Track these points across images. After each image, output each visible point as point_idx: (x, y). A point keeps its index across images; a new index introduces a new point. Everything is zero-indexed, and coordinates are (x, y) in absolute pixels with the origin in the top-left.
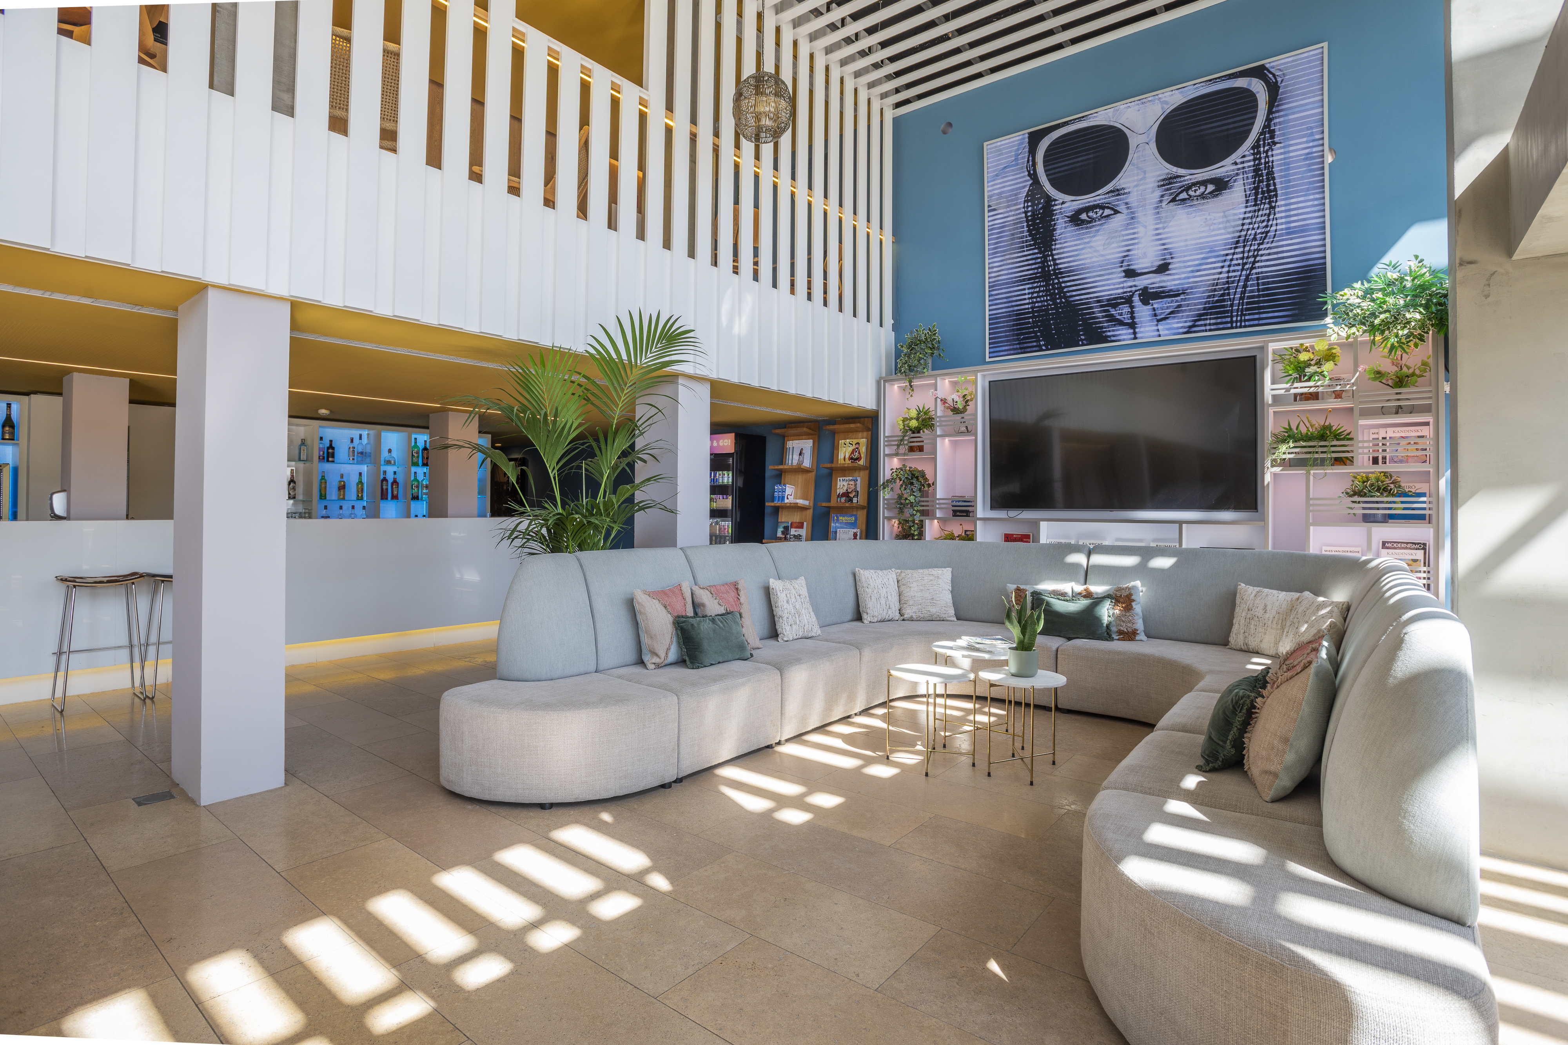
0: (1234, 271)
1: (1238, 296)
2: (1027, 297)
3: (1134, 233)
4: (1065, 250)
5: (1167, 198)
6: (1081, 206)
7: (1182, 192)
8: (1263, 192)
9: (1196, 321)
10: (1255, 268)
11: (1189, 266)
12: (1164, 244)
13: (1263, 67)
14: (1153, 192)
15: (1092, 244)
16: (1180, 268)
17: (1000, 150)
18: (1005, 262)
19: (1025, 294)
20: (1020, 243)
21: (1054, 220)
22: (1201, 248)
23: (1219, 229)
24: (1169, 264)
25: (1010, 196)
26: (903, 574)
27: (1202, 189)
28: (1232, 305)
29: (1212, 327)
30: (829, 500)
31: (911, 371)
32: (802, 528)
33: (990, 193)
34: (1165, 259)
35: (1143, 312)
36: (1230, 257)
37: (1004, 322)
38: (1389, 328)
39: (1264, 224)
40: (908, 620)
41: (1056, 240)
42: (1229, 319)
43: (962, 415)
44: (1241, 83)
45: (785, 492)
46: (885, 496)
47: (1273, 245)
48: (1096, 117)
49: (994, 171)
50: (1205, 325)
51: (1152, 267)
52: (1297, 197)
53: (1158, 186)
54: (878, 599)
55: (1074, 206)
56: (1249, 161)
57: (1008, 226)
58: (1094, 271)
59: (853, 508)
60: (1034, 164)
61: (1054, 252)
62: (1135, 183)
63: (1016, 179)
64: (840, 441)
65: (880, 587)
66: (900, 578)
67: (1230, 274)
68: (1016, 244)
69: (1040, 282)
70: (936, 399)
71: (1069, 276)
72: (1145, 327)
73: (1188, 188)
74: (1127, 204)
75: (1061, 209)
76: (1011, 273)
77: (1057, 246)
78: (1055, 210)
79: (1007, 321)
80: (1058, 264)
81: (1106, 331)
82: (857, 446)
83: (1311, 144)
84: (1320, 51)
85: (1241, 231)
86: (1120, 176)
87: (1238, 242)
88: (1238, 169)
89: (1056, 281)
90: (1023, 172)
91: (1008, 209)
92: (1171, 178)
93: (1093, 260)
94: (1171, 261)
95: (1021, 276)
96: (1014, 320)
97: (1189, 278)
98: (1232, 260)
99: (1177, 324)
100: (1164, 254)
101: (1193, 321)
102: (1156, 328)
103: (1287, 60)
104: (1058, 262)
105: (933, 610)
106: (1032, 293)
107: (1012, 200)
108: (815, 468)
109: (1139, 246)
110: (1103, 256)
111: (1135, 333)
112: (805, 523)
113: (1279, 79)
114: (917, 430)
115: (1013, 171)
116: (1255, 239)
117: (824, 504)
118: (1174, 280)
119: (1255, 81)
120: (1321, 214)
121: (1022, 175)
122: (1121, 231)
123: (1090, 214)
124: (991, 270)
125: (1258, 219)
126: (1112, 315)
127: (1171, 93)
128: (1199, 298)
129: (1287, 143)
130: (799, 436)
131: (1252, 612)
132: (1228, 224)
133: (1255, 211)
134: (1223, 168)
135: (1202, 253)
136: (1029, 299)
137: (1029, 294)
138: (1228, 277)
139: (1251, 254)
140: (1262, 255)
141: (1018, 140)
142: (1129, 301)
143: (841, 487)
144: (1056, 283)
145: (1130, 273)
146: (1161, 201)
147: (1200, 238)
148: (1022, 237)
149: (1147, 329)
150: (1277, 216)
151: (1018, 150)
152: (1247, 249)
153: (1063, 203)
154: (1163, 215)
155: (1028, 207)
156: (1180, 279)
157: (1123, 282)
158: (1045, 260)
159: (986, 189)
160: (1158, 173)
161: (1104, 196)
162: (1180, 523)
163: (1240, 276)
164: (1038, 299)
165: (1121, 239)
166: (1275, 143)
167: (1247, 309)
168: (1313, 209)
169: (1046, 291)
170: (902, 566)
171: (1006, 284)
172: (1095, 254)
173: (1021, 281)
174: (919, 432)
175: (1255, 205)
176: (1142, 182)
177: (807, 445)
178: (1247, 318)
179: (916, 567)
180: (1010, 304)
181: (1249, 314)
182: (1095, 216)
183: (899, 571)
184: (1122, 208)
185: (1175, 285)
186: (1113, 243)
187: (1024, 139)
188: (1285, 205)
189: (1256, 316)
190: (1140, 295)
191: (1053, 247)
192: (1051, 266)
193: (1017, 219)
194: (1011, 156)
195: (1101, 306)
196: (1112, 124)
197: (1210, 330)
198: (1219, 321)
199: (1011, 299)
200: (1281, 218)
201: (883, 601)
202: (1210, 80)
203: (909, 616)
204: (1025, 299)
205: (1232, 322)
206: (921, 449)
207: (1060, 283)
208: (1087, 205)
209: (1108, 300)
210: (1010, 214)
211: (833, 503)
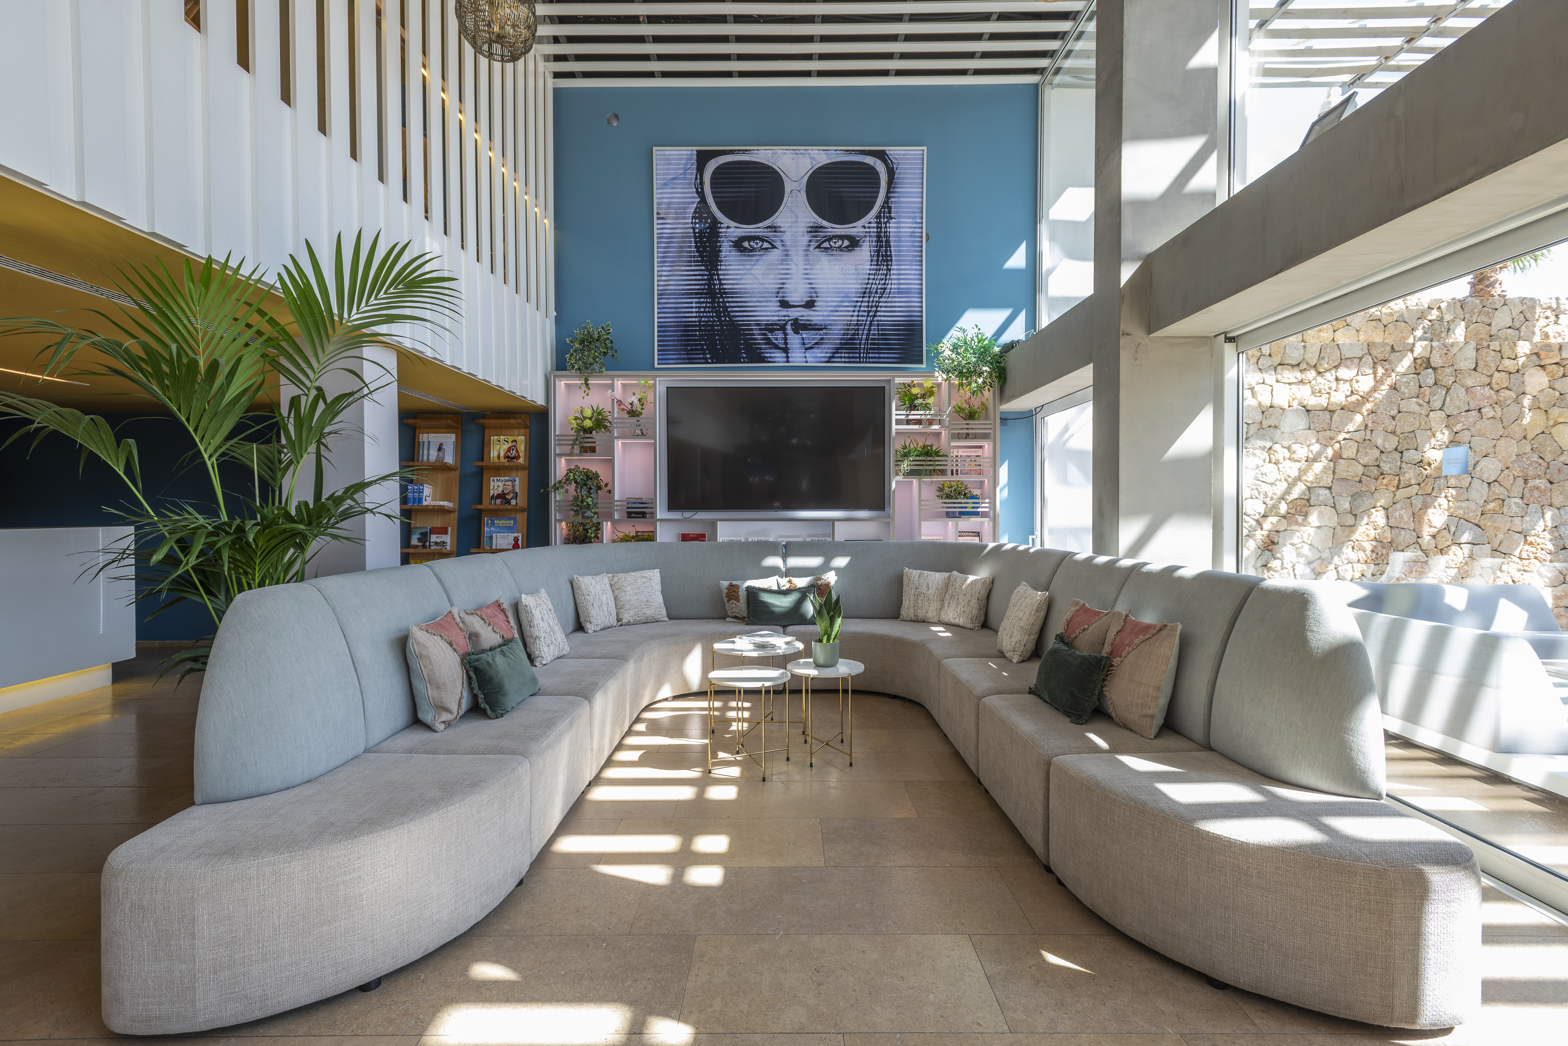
0: (862, 316)
1: (864, 337)
2: (694, 310)
3: (788, 269)
4: (730, 272)
5: (814, 244)
6: (744, 234)
7: (825, 241)
8: (883, 256)
9: (834, 353)
10: (876, 316)
11: (830, 306)
12: (811, 284)
13: (884, 152)
14: (803, 236)
15: (753, 272)
16: (823, 306)
17: (668, 159)
18: (673, 273)
19: (692, 308)
20: (688, 257)
21: (719, 242)
22: (839, 292)
23: (852, 279)
24: (815, 301)
25: (679, 208)
26: (616, 579)
27: (840, 242)
28: (860, 344)
29: (846, 360)
30: (481, 503)
31: (586, 368)
32: (447, 533)
33: (659, 201)
34: (811, 297)
35: (794, 340)
36: (859, 304)
37: (672, 331)
38: (971, 376)
39: (883, 282)
40: (625, 625)
41: (721, 261)
42: (858, 355)
43: (638, 418)
44: (869, 160)
45: (423, 492)
46: (556, 498)
47: (889, 300)
48: (757, 154)
49: (663, 179)
50: (841, 357)
51: (802, 301)
52: (905, 265)
53: (808, 232)
54: (600, 606)
55: (738, 232)
56: (874, 228)
57: (677, 237)
58: (755, 297)
59: (510, 510)
60: (702, 183)
61: (720, 272)
62: (789, 225)
63: (685, 193)
64: (492, 438)
65: (600, 593)
66: (613, 583)
67: (860, 318)
68: (684, 257)
69: (707, 298)
70: (613, 400)
71: (732, 297)
72: (796, 353)
73: (830, 239)
74: (782, 241)
75: (726, 232)
76: (680, 285)
77: (722, 267)
78: (721, 233)
79: (675, 331)
80: (723, 284)
81: (764, 353)
82: (514, 444)
83: (914, 225)
84: (921, 152)
85: (868, 284)
86: (777, 214)
87: (865, 293)
88: (866, 232)
89: (721, 300)
90: (691, 188)
91: (677, 221)
92: (817, 227)
93: (754, 286)
94: (816, 299)
95: (689, 290)
96: (682, 331)
97: (829, 316)
98: (860, 306)
99: (820, 354)
100: (811, 293)
101: (832, 353)
102: (804, 355)
103: (900, 152)
104: (723, 282)
105: (649, 612)
106: (700, 308)
107: (680, 213)
108: (458, 465)
109: (792, 281)
110: (762, 284)
111: (787, 357)
112: (450, 528)
113: (895, 166)
114: (589, 431)
115: (682, 184)
116: (876, 292)
117: (474, 507)
118: (818, 316)
119: (879, 162)
120: (919, 282)
121: (690, 190)
122: (777, 264)
123: (752, 243)
124: (659, 278)
125: (879, 277)
126: (769, 339)
127: (818, 152)
128: (837, 334)
129: (899, 220)
130: (436, 429)
131: (919, 590)
132: (858, 277)
133: (877, 270)
134: (856, 229)
135: (839, 297)
136: (696, 312)
137: (696, 307)
138: (858, 321)
139: (874, 304)
140: (881, 307)
141: (687, 155)
142: (783, 328)
143: (496, 487)
144: (721, 302)
145: (784, 304)
146: (809, 246)
147: (838, 284)
148: (690, 252)
149: (797, 355)
150: (892, 277)
151: (686, 164)
152: (871, 299)
153: (728, 227)
154: (811, 258)
155: (696, 223)
156: (823, 316)
157: (778, 311)
158: (711, 279)
159: (655, 196)
160: (808, 220)
161: (763, 230)
162: (833, 521)
163: (866, 321)
164: (705, 314)
165: (777, 272)
166: (891, 218)
167: (871, 349)
168: (915, 277)
169: (713, 307)
170: (612, 570)
171: (674, 294)
172: (756, 281)
173: (689, 294)
174: (591, 433)
175: (877, 265)
176: (794, 225)
177: (449, 440)
178: (871, 355)
179: (626, 571)
180: (678, 315)
181: (872, 353)
182: (755, 246)
183: (611, 575)
184: (778, 244)
185: (819, 320)
186: (770, 274)
187: (692, 155)
188: (897, 270)
189: (877, 355)
190: (792, 325)
191: (719, 267)
192: (717, 284)
193: (685, 233)
194: (679, 169)
195: (760, 329)
196: (771, 165)
197: (845, 362)
198: (851, 355)
199: (679, 310)
200: (895, 279)
201: (605, 609)
202: (848, 151)
203: (627, 620)
204: (692, 312)
205: (860, 357)
206: (593, 450)
207: (724, 302)
208: (749, 234)
209: (766, 325)
210: (679, 226)
211: (486, 504)
